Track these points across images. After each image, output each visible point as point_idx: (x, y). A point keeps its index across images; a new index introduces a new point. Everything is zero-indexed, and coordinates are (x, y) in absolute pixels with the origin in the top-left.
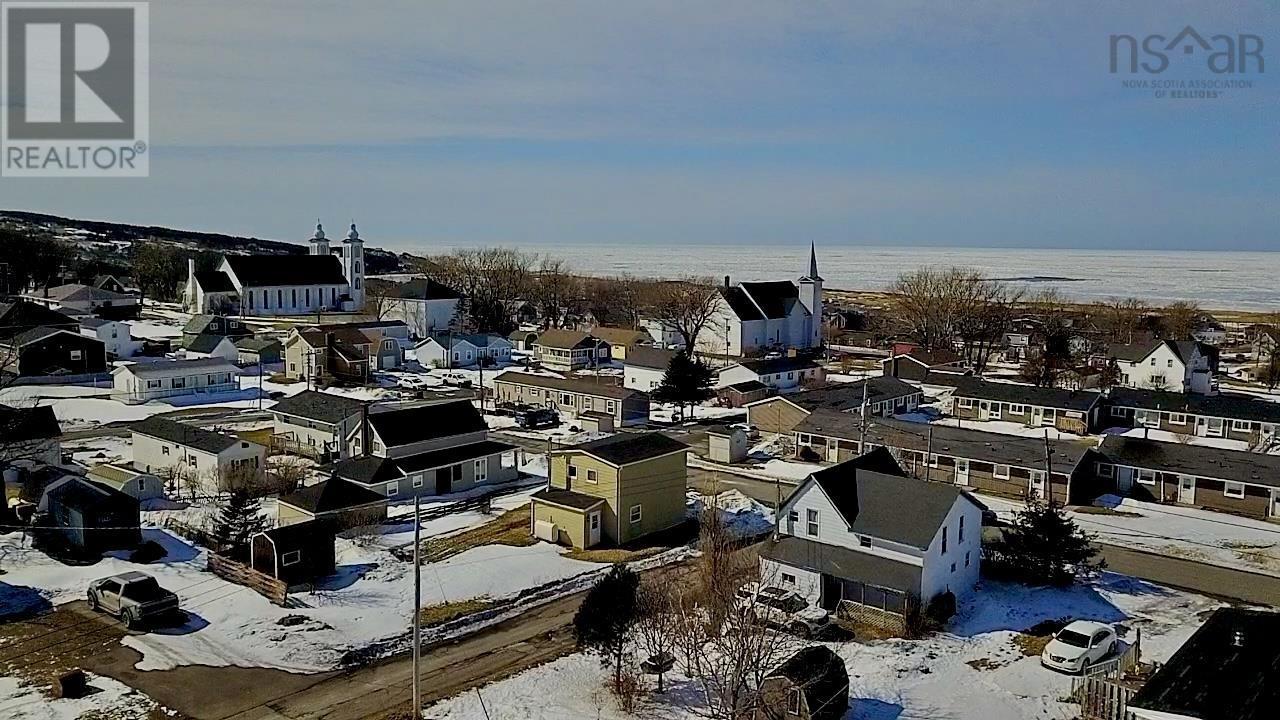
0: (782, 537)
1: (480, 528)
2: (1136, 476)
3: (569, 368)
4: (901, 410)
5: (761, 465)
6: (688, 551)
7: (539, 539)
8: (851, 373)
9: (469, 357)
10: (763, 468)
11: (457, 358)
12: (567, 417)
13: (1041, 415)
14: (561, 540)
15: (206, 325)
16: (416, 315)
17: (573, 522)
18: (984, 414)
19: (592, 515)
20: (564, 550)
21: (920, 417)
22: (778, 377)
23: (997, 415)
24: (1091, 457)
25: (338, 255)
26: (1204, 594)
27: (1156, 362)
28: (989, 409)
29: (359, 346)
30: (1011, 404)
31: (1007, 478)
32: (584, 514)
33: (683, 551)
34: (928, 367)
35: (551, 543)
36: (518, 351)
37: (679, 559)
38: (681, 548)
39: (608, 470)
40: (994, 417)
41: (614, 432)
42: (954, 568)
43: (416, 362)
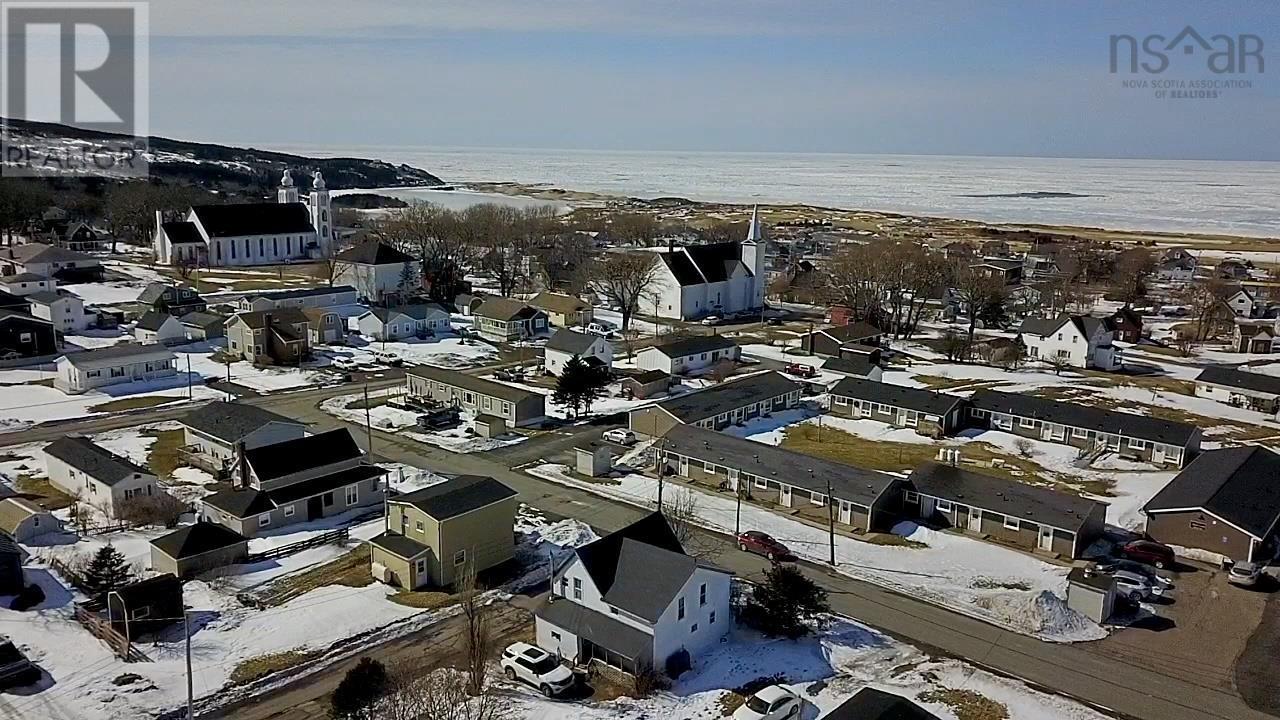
0: (556, 598)
1: (331, 564)
2: (936, 504)
3: (506, 339)
5: (619, 480)
7: (375, 579)
8: (775, 343)
10: (619, 483)
11: (395, 331)
12: (468, 416)
13: (905, 417)
14: (393, 581)
15: (158, 295)
16: (367, 279)
17: (402, 566)
18: (857, 412)
19: (417, 562)
20: (393, 591)
22: (691, 359)
23: (868, 414)
24: (899, 485)
25: (305, 203)
26: (917, 644)
27: (1063, 337)
28: (861, 407)
29: (297, 325)
30: (880, 405)
32: (409, 562)
33: (494, 594)
34: (840, 343)
35: (384, 583)
36: (460, 316)
37: (488, 603)
38: (495, 591)
39: (432, 524)
40: (866, 415)
41: (506, 434)
42: (694, 628)
43: (358, 333)
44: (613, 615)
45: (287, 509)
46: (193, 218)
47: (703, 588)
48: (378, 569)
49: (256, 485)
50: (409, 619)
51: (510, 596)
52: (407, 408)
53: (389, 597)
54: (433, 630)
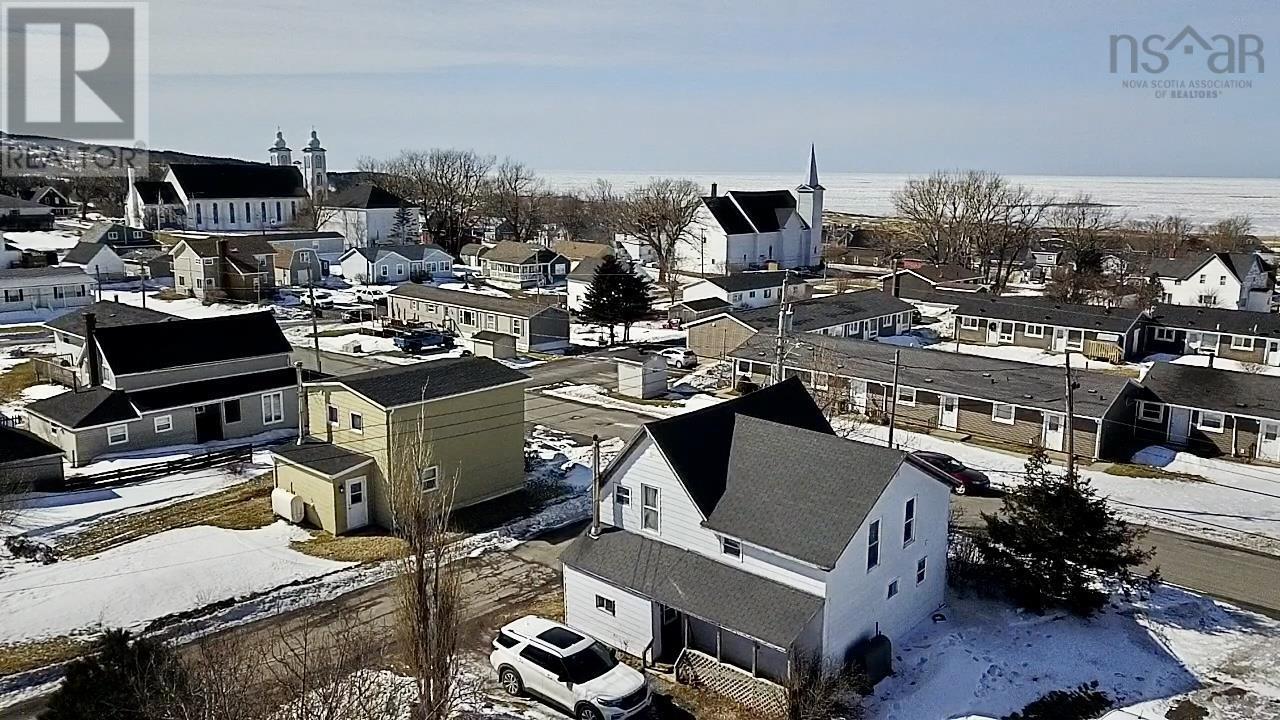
0: (605, 531)
1: (211, 496)
2: (1195, 420)
3: (519, 286)
4: (891, 332)
5: (682, 402)
6: (495, 540)
7: (278, 517)
9: (400, 272)
10: (683, 405)
11: (385, 273)
13: (1066, 338)
14: (308, 521)
16: (357, 226)
18: (994, 337)
19: (349, 483)
20: (304, 536)
21: (912, 341)
22: (752, 295)
23: (1009, 338)
24: (1133, 393)
25: (299, 166)
27: (1206, 279)
28: (999, 330)
29: (260, 257)
30: (1027, 324)
31: (1011, 422)
32: (333, 482)
33: (487, 540)
34: (934, 284)
35: (292, 524)
36: (467, 267)
37: (474, 554)
38: (487, 535)
39: (375, 415)
40: (1005, 340)
41: (517, 358)
42: (892, 590)
43: (342, 277)
44: (730, 559)
45: (159, 421)
46: (171, 178)
47: (910, 505)
48: (281, 500)
49: (110, 382)
50: (320, 578)
51: (515, 543)
52: (386, 334)
53: (295, 545)
54: (363, 598)
